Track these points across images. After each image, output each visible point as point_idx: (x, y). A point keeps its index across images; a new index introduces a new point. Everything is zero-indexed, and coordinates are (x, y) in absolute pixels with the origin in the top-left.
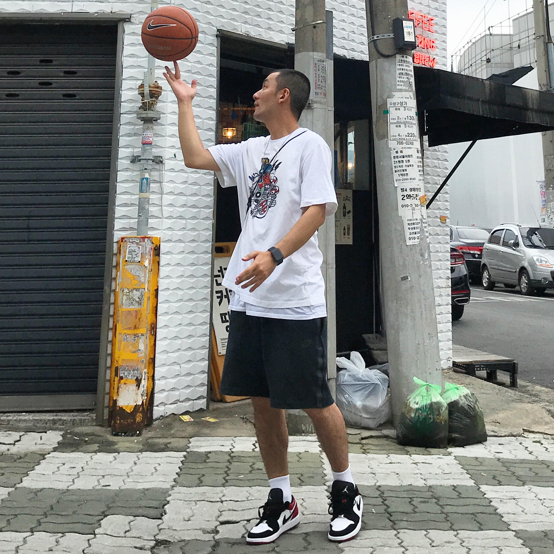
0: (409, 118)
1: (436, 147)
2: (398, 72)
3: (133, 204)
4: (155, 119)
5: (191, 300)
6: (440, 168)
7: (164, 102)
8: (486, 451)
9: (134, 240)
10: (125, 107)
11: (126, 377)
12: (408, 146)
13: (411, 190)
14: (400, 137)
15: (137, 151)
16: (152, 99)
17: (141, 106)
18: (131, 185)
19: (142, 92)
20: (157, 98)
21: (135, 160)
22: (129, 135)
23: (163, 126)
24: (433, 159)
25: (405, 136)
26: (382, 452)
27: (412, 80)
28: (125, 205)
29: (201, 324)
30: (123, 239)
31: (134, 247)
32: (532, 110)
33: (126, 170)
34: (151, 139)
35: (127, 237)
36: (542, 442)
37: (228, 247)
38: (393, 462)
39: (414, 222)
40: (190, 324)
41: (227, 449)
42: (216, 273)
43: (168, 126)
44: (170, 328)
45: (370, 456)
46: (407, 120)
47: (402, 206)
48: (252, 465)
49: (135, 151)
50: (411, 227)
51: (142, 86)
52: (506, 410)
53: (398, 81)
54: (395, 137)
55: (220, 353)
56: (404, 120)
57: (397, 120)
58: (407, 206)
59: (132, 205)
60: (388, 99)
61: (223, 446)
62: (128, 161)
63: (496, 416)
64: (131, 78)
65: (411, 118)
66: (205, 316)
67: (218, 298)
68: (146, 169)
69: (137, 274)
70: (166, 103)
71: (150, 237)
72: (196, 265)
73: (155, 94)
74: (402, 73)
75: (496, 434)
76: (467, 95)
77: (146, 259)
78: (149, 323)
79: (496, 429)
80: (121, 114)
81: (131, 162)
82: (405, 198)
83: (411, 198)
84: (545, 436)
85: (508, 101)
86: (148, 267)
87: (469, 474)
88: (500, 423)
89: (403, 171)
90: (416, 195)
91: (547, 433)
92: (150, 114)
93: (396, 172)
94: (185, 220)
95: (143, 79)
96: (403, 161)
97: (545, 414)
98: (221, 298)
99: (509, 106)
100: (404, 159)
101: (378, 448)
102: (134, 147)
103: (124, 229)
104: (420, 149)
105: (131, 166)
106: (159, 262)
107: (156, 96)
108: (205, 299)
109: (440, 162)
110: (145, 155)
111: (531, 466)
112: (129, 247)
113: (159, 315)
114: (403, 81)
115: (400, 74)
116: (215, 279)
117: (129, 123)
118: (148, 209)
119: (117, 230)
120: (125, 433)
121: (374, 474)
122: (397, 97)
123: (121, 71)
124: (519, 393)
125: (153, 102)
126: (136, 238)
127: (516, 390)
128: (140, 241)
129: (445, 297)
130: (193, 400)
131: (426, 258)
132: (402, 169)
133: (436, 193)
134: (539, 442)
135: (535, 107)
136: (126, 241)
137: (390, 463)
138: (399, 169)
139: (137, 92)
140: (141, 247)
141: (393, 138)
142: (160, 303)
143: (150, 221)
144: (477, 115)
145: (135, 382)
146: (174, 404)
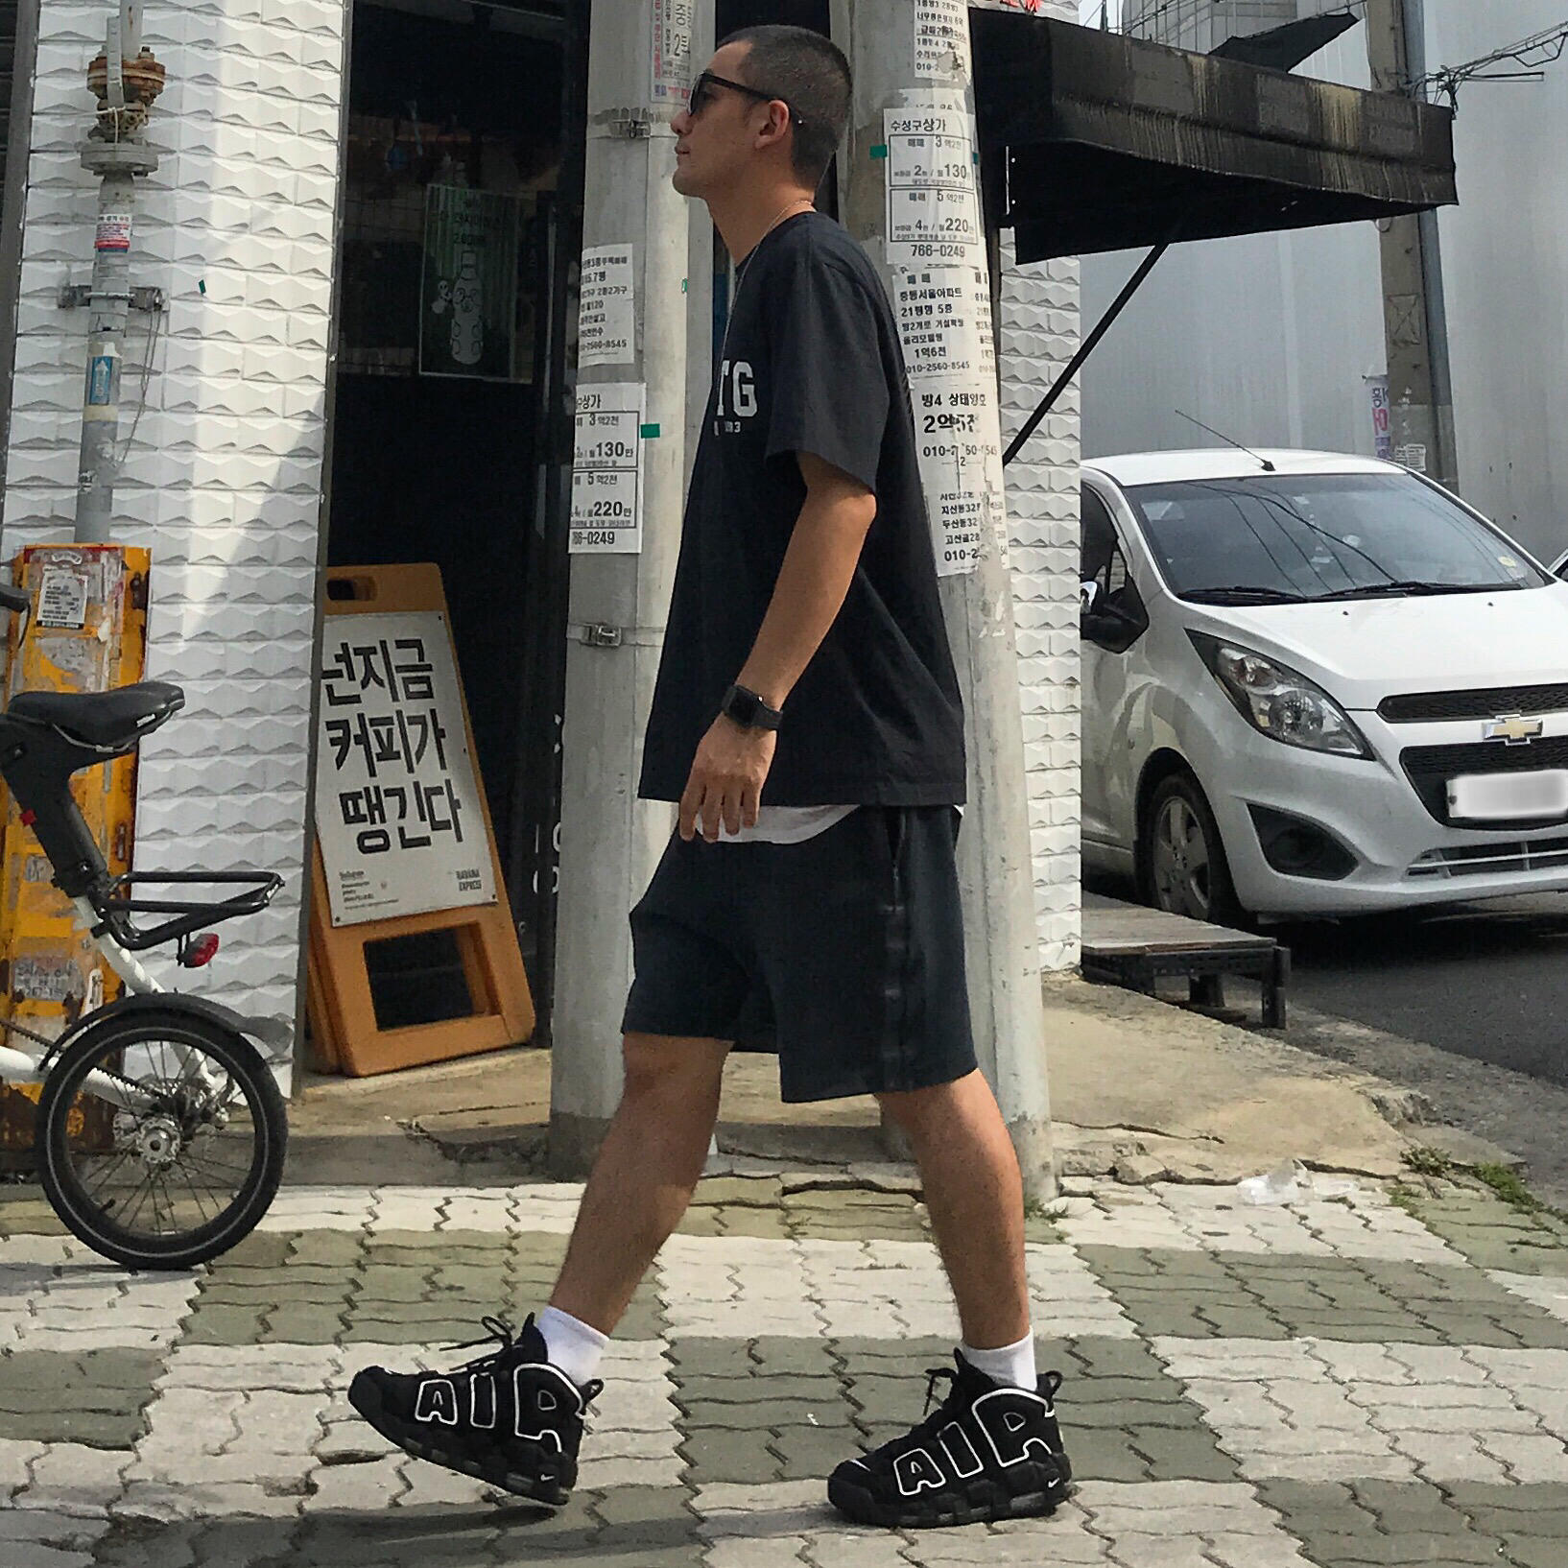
0: (952, 170)
1: (1040, 266)
2: (919, 25)
3: (64, 440)
4: (140, 169)
5: (246, 749)
6: (1051, 332)
7: (172, 115)
8: (1178, 1230)
9: (63, 558)
10: (44, 129)
11: (34, 993)
12: (946, 260)
13: (954, 399)
14: (922, 232)
15: (81, 272)
16: (131, 106)
17: (96, 128)
18: (58, 379)
19: (99, 81)
20: (147, 101)
21: (73, 298)
22: (55, 220)
23: (166, 193)
24: (1031, 302)
25: (937, 228)
26: (849, 1232)
27: (964, 51)
28: (37, 444)
29: (278, 828)
30: (28, 552)
31: (63, 578)
32: (1340, 151)
33: (45, 331)
34: (126, 233)
35: (42, 548)
36: (1352, 1199)
37: (370, 579)
38: (880, 1264)
39: (962, 502)
40: (241, 828)
41: (352, 1224)
42: (329, 664)
43: (183, 193)
44: (177, 840)
45: (808, 1245)
46: (945, 177)
47: (926, 452)
48: (432, 1274)
49: (74, 270)
50: (951, 518)
51: (100, 63)
52: (1240, 1098)
53: (920, 52)
54: (905, 232)
55: (338, 919)
56: (935, 176)
57: (913, 176)
58: (943, 451)
59: (61, 443)
60: (886, 111)
61: (340, 1213)
62: (49, 304)
63: (1211, 1116)
64: (68, 38)
65: (960, 171)
66: (290, 801)
67: (333, 745)
68: (108, 329)
69: (74, 665)
70: (176, 119)
71: (116, 549)
72: (264, 638)
73: (140, 88)
74: (932, 30)
75: (1208, 1175)
76: (1139, 100)
77: (104, 618)
78: (111, 822)
79: (1209, 1159)
80: (33, 152)
81: (60, 306)
82: (937, 424)
83: (955, 426)
84: (1364, 1180)
85: (1265, 122)
86: (109, 645)
87: (1117, 1301)
88: (1221, 1142)
89: (931, 340)
90: (971, 416)
91: (1370, 1171)
92: (125, 153)
93: (907, 341)
94: (230, 494)
95: (104, 39)
96: (929, 308)
97: (1368, 1111)
98: (343, 744)
99: (1270, 137)
100: (934, 303)
101: (835, 1221)
102: (70, 259)
103: (33, 522)
104: (984, 269)
105: (60, 320)
106: (143, 630)
107: (143, 94)
108: (289, 748)
109: (1051, 311)
110: (105, 285)
111: (1313, 1276)
112: (50, 579)
113: (144, 798)
114: (934, 54)
115: (924, 32)
116: (324, 682)
117: (55, 183)
118: (112, 458)
119: (9, 525)
120: (27, 1173)
121: (818, 1302)
122: (916, 106)
123: (35, 15)
124: (1288, 1047)
125: (135, 114)
126: (70, 549)
127: (1279, 1038)
128: (85, 561)
129: (1062, 743)
131: (998, 618)
132: (927, 332)
133: (1036, 412)
134: (1343, 1200)
135: (1350, 143)
136: (38, 560)
137: (872, 1267)
138: (918, 332)
139: (83, 83)
140: (85, 578)
141: (901, 233)
142: (145, 759)
143: (116, 494)
144: (1168, 165)
145: (61, 1008)
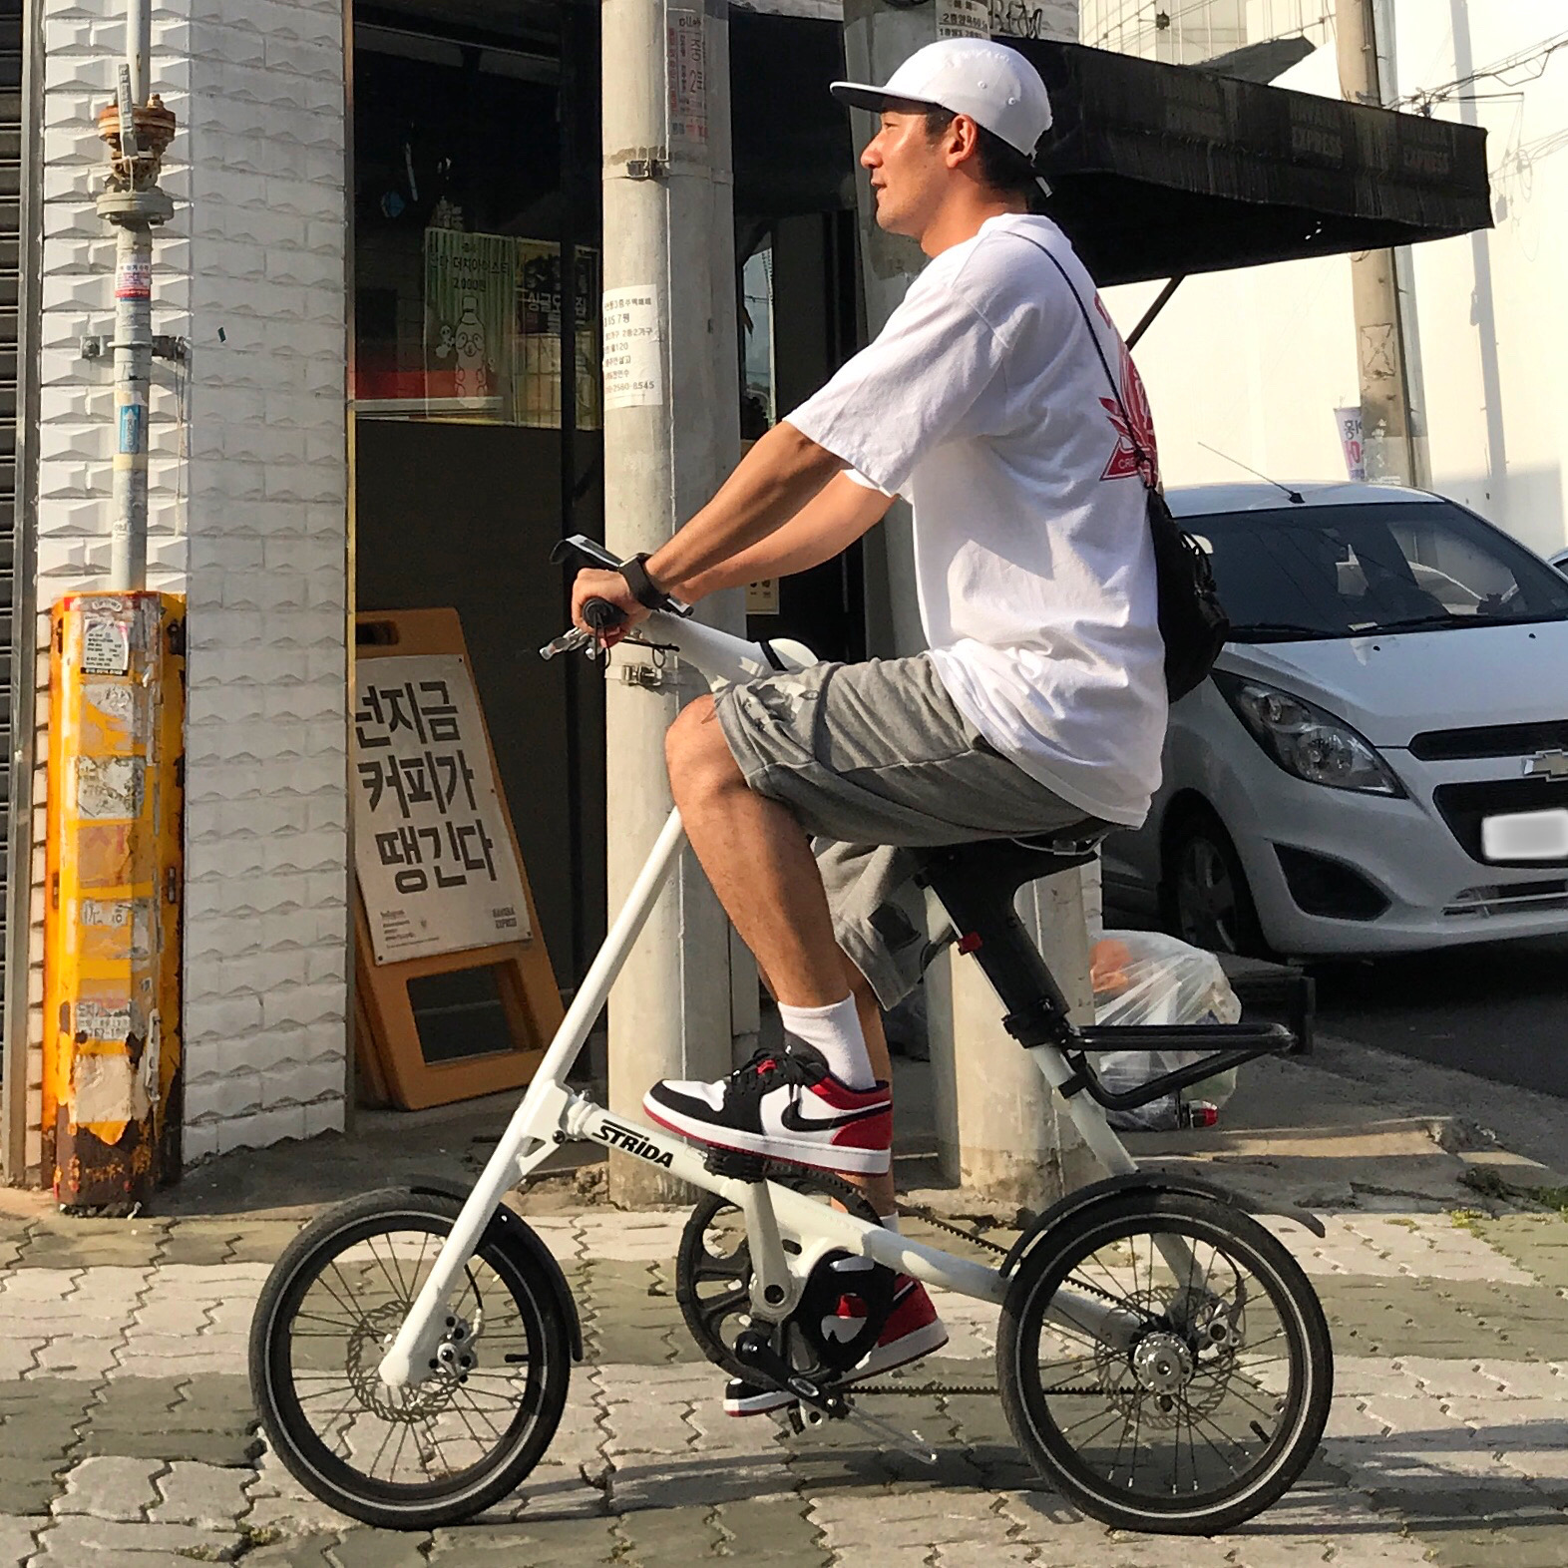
3: (95, 490)
4: (157, 218)
5: (286, 790)
7: (183, 162)
9: (104, 605)
10: (56, 180)
11: (96, 1034)
15: (103, 321)
16: (145, 154)
17: (110, 178)
18: (86, 429)
19: (114, 130)
20: (159, 149)
21: (96, 347)
22: (72, 270)
23: (182, 242)
28: (70, 493)
29: (322, 869)
31: (105, 626)
33: (70, 381)
34: (146, 282)
37: (392, 624)
40: (286, 869)
43: (197, 240)
49: (95, 320)
51: (111, 112)
55: (381, 958)
59: (91, 493)
62: (72, 353)
64: (74, 86)
67: (365, 787)
68: (133, 378)
69: (120, 711)
70: (187, 167)
71: (155, 595)
72: (298, 682)
73: (153, 136)
77: (147, 664)
78: (162, 863)
80: (44, 202)
81: (84, 357)
86: (153, 690)
91: (1427, 1194)
92: (141, 202)
95: (113, 87)
98: (375, 785)
102: (90, 309)
103: (67, 571)
105: (81, 369)
106: (183, 675)
107: (156, 142)
108: (331, 788)
112: (91, 626)
113: (194, 840)
117: (72, 232)
118: (145, 506)
119: (45, 575)
125: (149, 163)
126: (111, 596)
128: (124, 607)
130: (304, 1104)
139: (93, 133)
140: (127, 625)
142: (195, 802)
145: (124, 1048)
146: (246, 1116)
